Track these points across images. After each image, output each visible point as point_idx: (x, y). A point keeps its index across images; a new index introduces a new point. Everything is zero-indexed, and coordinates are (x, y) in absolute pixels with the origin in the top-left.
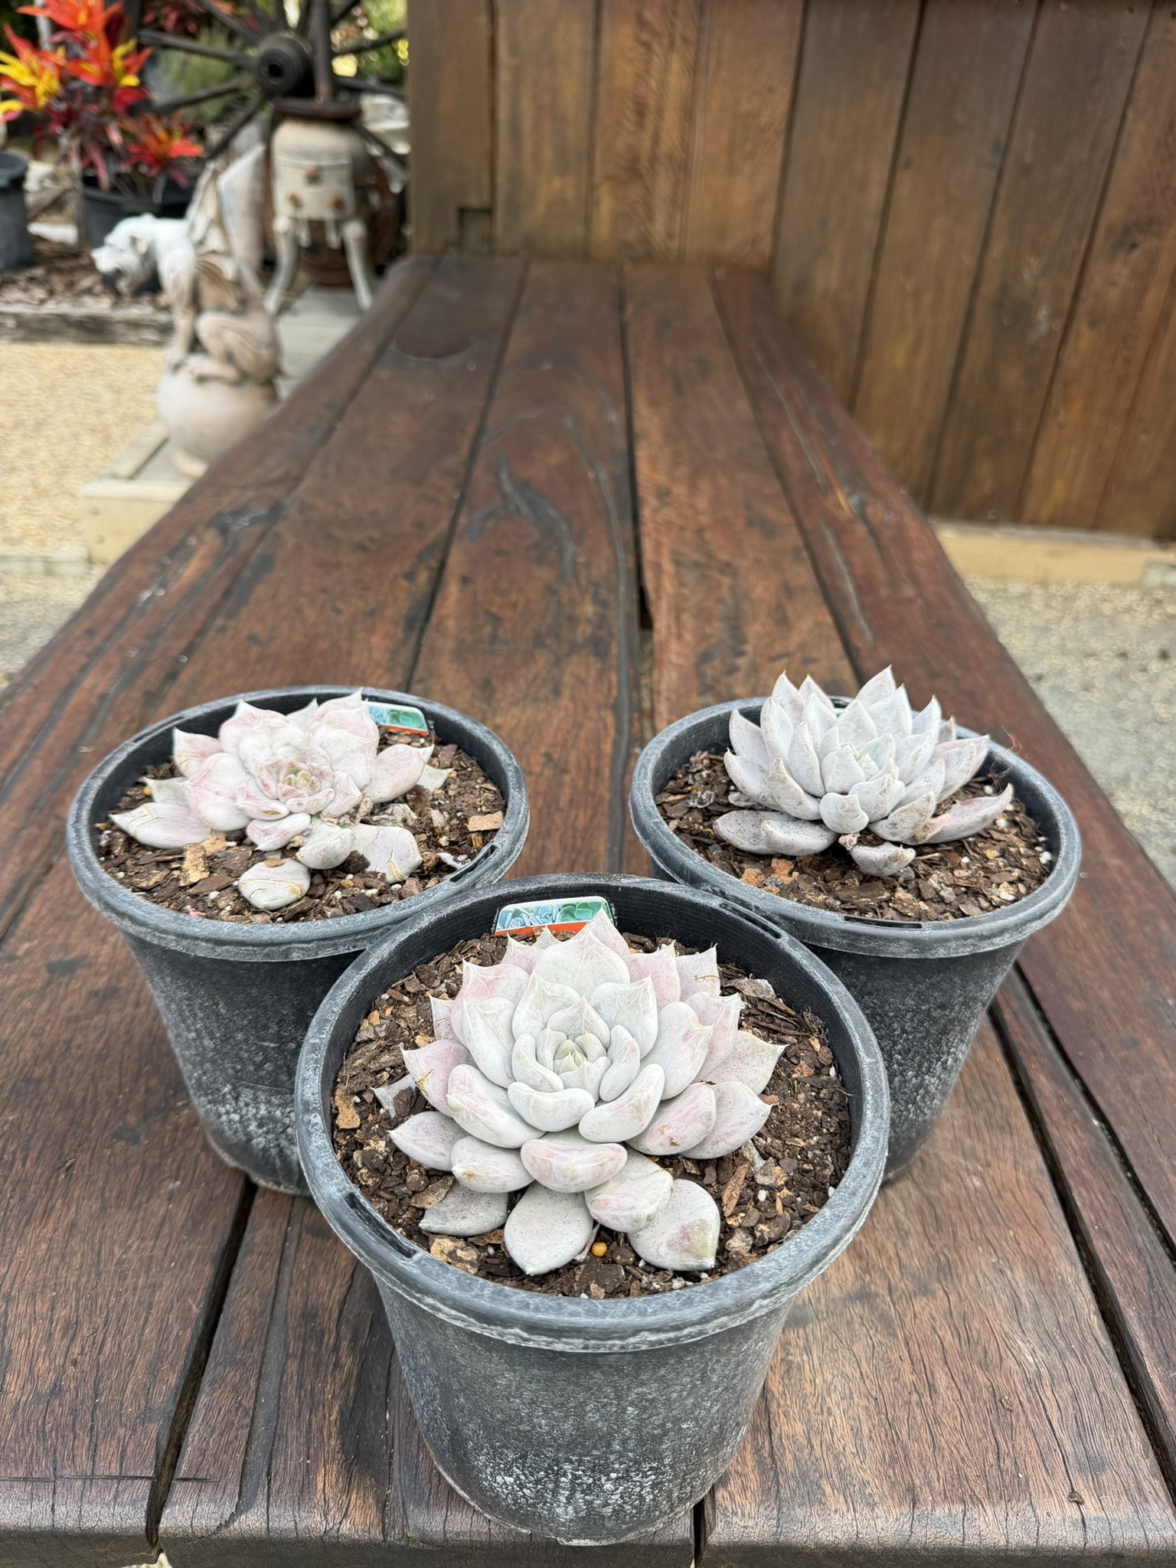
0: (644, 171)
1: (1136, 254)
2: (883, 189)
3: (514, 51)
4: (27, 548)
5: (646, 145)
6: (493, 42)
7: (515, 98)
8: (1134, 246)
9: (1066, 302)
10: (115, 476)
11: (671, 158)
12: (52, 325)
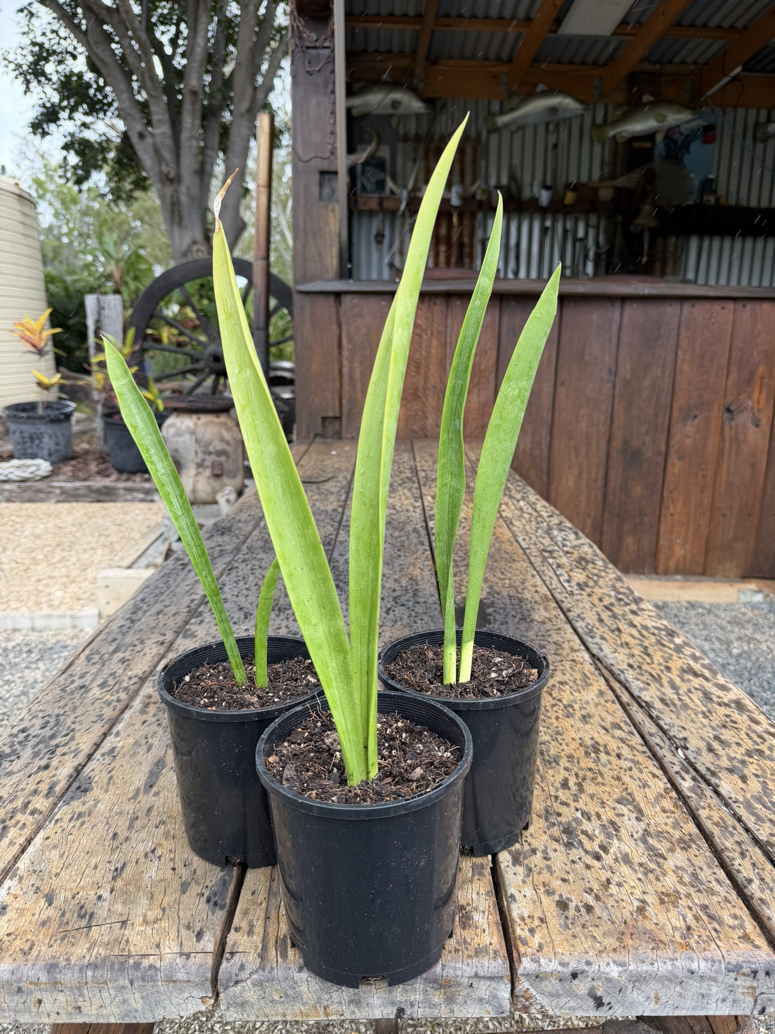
0: (420, 394)
1: (697, 421)
2: (551, 396)
3: (350, 340)
4: (62, 610)
5: (422, 381)
6: (340, 338)
7: (351, 362)
8: (695, 417)
9: (663, 448)
10: (119, 567)
11: (435, 388)
12: (82, 492)
